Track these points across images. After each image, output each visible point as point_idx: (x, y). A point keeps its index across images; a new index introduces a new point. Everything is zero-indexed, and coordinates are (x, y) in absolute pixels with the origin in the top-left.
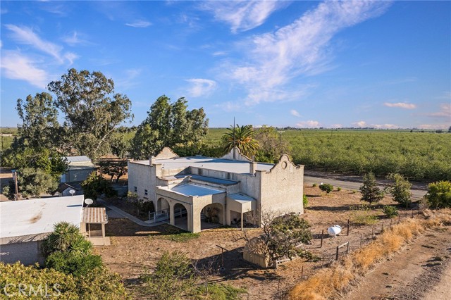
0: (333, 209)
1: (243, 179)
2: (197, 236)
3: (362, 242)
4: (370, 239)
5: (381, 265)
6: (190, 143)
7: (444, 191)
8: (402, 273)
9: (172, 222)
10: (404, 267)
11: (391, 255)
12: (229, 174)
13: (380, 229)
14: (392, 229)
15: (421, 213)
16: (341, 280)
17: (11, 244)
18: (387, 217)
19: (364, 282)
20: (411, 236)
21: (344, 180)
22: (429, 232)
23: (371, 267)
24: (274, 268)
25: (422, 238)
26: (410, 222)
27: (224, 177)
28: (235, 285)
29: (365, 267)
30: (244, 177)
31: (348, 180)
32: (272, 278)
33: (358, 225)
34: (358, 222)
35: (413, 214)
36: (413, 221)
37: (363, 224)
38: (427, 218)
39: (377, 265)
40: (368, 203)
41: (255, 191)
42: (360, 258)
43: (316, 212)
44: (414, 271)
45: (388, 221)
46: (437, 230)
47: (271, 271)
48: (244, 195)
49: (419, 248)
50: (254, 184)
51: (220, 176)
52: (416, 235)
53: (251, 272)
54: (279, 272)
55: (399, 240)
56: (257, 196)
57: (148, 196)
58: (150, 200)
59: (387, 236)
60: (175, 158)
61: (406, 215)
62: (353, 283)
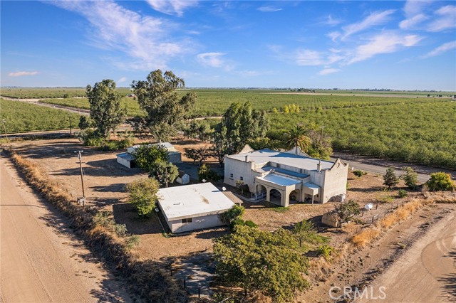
0: (364, 190)
1: (312, 174)
2: (288, 209)
3: (385, 213)
4: (389, 211)
5: (396, 227)
6: (259, 139)
7: (440, 179)
8: (407, 231)
9: (268, 199)
10: (408, 228)
11: (401, 222)
12: (301, 170)
13: (395, 205)
14: (403, 206)
15: (422, 195)
16: (376, 233)
17: (208, 215)
18: (400, 196)
19: (386, 235)
20: (414, 211)
21: (368, 163)
22: (426, 207)
23: (390, 228)
24: (340, 227)
25: (420, 211)
26: (415, 201)
27: (297, 171)
28: (325, 235)
29: (387, 228)
30: (312, 173)
31: (371, 164)
32: (341, 232)
33: (382, 203)
34: (382, 200)
35: (418, 195)
36: (416, 200)
37: (385, 202)
38: (425, 198)
39: (393, 227)
40: (388, 186)
41: (320, 182)
42: (384, 223)
43: (354, 193)
44: (414, 230)
45: (400, 201)
46: (431, 206)
47: (339, 229)
48: (313, 183)
49: (418, 218)
50: (320, 178)
51: (294, 170)
52: (417, 209)
53: (329, 229)
54: (344, 230)
55: (407, 212)
56: (321, 185)
57: (243, 181)
58: (245, 184)
59: (400, 210)
60: (252, 152)
61: (413, 195)
62: (381, 235)
